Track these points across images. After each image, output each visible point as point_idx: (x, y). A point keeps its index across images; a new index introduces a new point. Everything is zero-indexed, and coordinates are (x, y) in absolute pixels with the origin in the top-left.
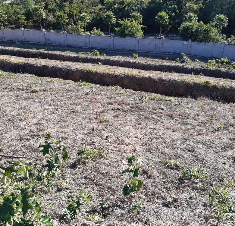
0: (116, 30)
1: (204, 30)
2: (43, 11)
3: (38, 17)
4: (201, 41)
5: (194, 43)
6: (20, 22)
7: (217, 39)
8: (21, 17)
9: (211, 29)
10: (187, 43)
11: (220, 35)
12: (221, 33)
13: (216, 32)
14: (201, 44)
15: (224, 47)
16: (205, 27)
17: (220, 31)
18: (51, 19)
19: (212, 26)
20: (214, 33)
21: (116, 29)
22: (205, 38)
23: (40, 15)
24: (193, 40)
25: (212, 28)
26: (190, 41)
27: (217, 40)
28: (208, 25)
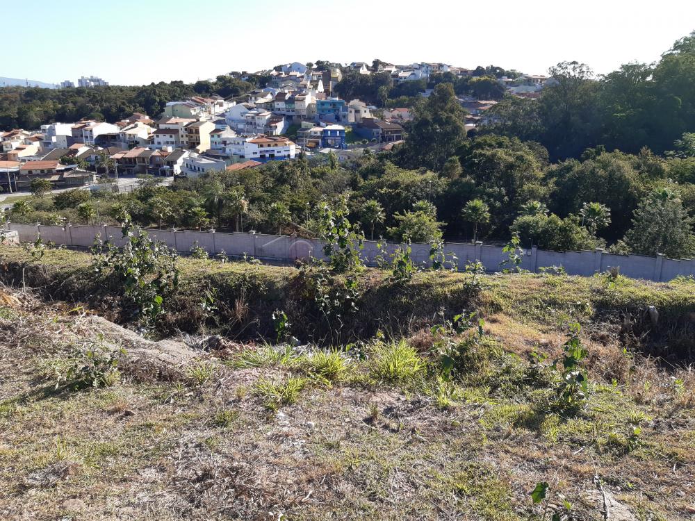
0: (389, 232)
1: (560, 229)
2: (243, 201)
3: (233, 211)
4: (557, 249)
5: (541, 253)
6: (197, 221)
7: (586, 245)
8: (201, 211)
9: (572, 227)
10: (529, 253)
11: (593, 239)
12: (595, 235)
13: (585, 233)
14: (557, 254)
15: (602, 259)
16: (560, 223)
17: (593, 231)
18: (257, 216)
19: (574, 221)
20: (581, 234)
21: (389, 229)
22: (563, 243)
23: (237, 208)
24: (539, 248)
25: (574, 225)
26: (534, 249)
27: (587, 247)
28: (566, 219)
